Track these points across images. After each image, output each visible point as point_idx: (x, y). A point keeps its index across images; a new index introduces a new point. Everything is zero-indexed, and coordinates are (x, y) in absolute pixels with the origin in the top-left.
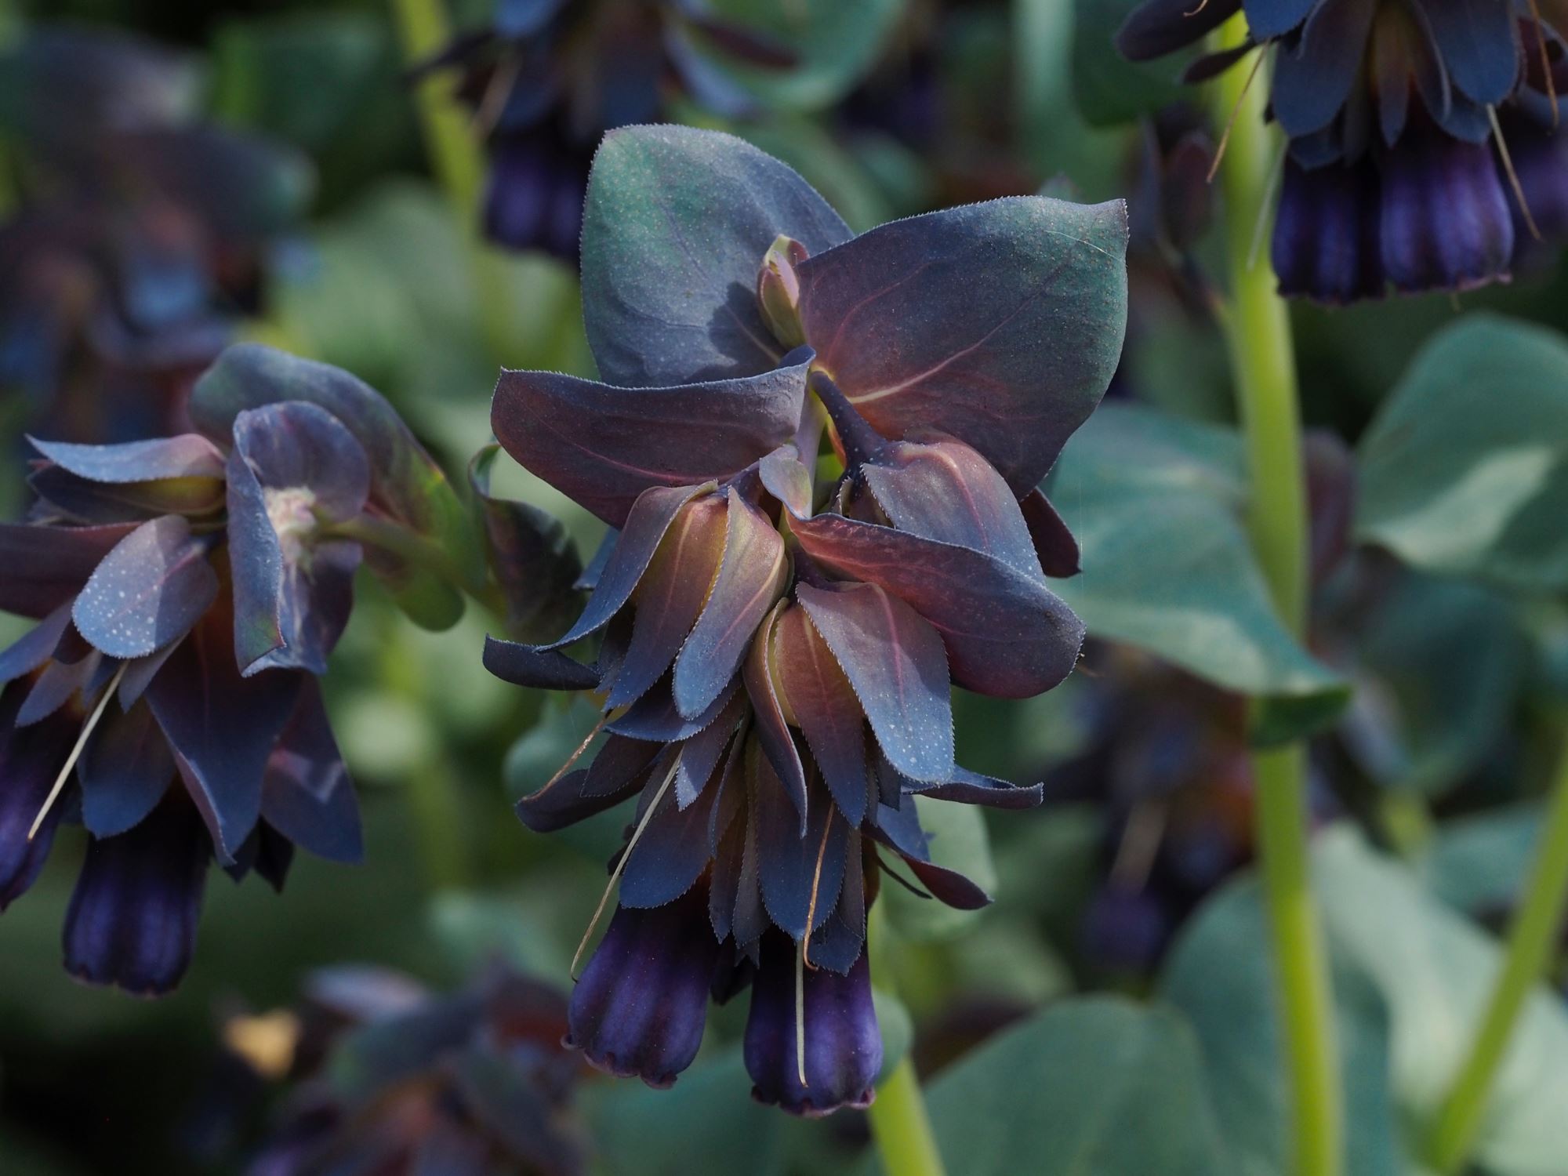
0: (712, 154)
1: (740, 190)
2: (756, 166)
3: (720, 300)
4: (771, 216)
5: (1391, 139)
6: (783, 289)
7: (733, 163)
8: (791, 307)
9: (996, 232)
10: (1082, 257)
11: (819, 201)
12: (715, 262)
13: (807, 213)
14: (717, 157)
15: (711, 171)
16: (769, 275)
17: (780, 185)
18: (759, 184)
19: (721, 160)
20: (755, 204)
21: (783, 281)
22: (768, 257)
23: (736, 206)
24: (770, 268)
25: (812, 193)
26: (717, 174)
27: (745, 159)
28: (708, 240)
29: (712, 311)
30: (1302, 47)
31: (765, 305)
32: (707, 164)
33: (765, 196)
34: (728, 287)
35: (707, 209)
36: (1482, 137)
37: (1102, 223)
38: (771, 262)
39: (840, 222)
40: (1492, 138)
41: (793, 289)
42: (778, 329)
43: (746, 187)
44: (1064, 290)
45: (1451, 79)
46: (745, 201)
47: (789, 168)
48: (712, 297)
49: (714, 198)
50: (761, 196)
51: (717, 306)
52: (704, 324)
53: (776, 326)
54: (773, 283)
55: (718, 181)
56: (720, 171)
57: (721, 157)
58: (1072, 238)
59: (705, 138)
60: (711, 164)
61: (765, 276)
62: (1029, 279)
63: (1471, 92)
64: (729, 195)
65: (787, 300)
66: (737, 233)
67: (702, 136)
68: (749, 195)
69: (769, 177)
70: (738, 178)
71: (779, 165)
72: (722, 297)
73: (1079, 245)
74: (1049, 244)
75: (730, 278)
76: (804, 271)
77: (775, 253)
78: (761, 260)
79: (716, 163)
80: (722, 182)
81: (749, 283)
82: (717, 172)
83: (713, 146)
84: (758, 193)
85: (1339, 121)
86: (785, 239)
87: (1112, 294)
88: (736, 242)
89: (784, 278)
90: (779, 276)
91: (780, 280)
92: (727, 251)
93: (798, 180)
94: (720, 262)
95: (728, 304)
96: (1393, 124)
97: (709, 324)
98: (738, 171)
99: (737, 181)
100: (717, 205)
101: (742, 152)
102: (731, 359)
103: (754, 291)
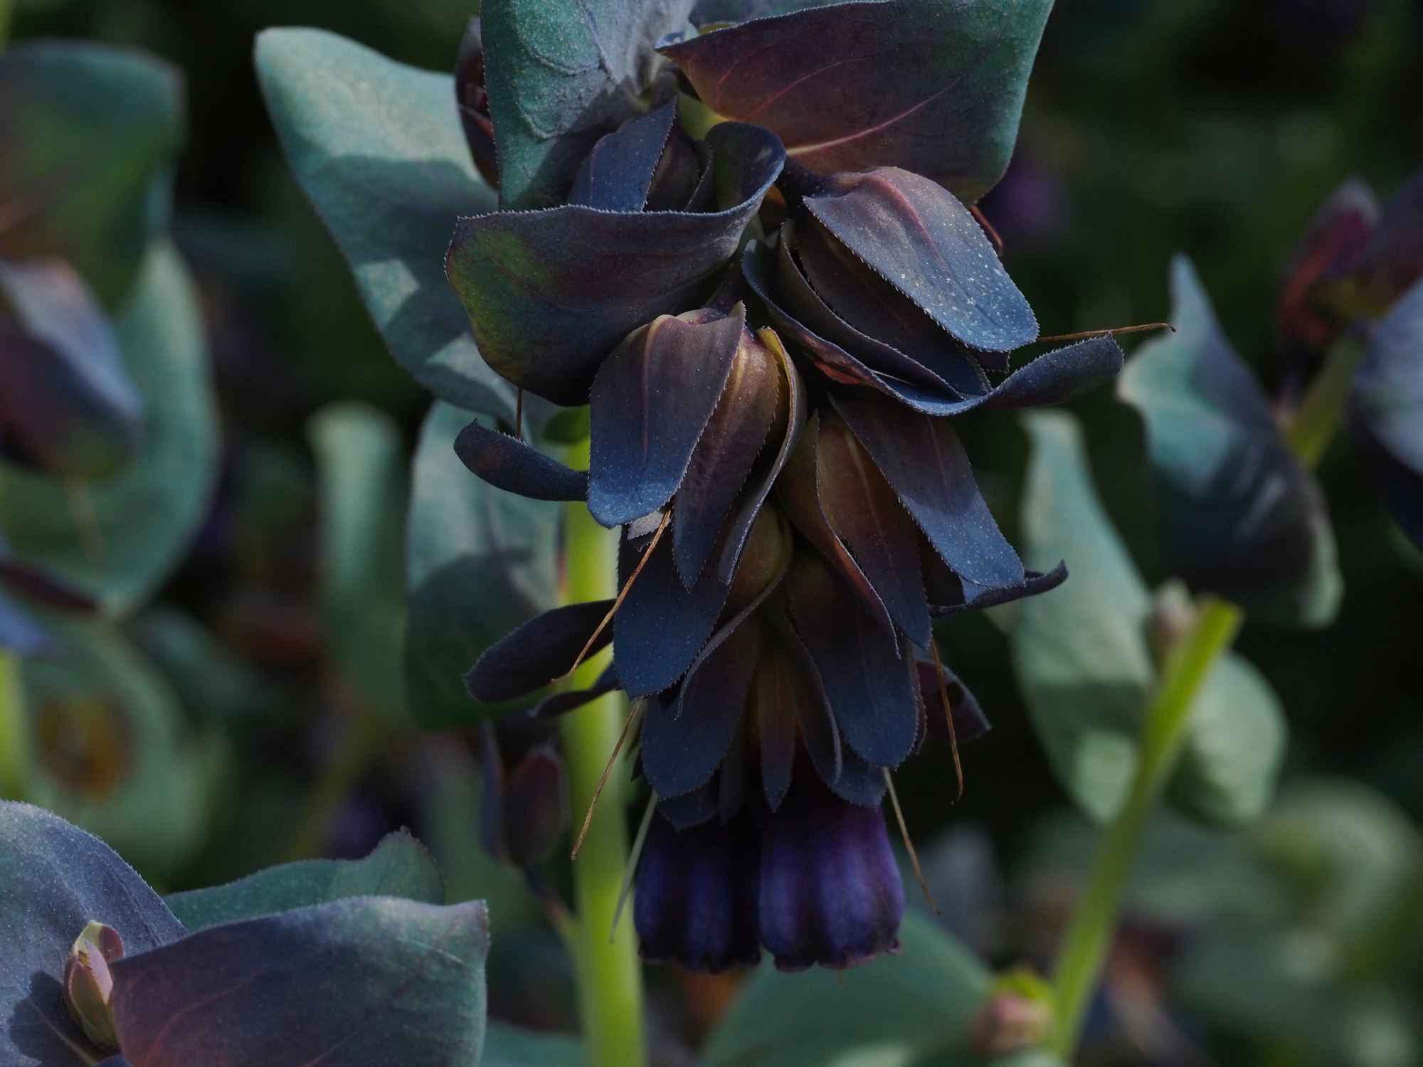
0: (15, 830)
1: (47, 870)
2: (66, 841)
3: (22, 991)
4: (81, 898)
5: (774, 803)
6: (94, 983)
7: (39, 839)
8: (103, 1003)
9: (339, 938)
10: (436, 968)
11: (136, 878)
12: (17, 951)
13: (122, 891)
14: (21, 833)
15: (15, 849)
16: (79, 968)
17: (91, 862)
18: (67, 861)
19: (25, 836)
20: (63, 885)
21: (94, 975)
22: (78, 946)
23: (42, 887)
24: (80, 960)
25: (128, 870)
26: (22, 853)
27: (53, 833)
28: (9, 926)
29: (13, 1005)
30: (680, 706)
31: (73, 1001)
32: (9, 840)
33: (74, 876)
34: (32, 978)
35: (9, 892)
36: (877, 801)
37: (459, 930)
38: (81, 953)
39: (158, 901)
40: (887, 800)
41: (105, 983)
42: (87, 1025)
43: (53, 865)
44: (413, 1004)
45: (842, 736)
46: (52, 882)
47: (102, 842)
48: (13, 989)
49: (17, 880)
50: (69, 875)
51: (20, 999)
52: (5, 1021)
53: (85, 1021)
54: (84, 977)
55: (22, 861)
56: (24, 849)
57: (25, 832)
58: (425, 946)
59: (8, 810)
60: (14, 841)
61: (73, 970)
62: (375, 992)
63: (866, 753)
64: (34, 876)
65: (99, 995)
66: (43, 916)
67: (5, 808)
68: (56, 873)
69: (78, 853)
70: (44, 856)
71: (91, 839)
72: (25, 989)
73: (433, 955)
74: (400, 953)
75: (34, 967)
76: (118, 969)
77: (85, 943)
78: (70, 946)
79: (20, 839)
80: (27, 861)
81: (56, 972)
82: (22, 850)
83: (16, 820)
84: (66, 871)
85: (716, 779)
86: (96, 925)
87: (469, 1008)
88: (41, 928)
89: (95, 971)
90: (91, 969)
91: (91, 974)
92: (32, 937)
93: (112, 855)
94: (22, 950)
95: (31, 996)
96: (776, 784)
97: (10, 1021)
98: (45, 848)
99: (43, 859)
100: (20, 887)
101: (49, 825)
102: (34, 1060)
103: (61, 981)
